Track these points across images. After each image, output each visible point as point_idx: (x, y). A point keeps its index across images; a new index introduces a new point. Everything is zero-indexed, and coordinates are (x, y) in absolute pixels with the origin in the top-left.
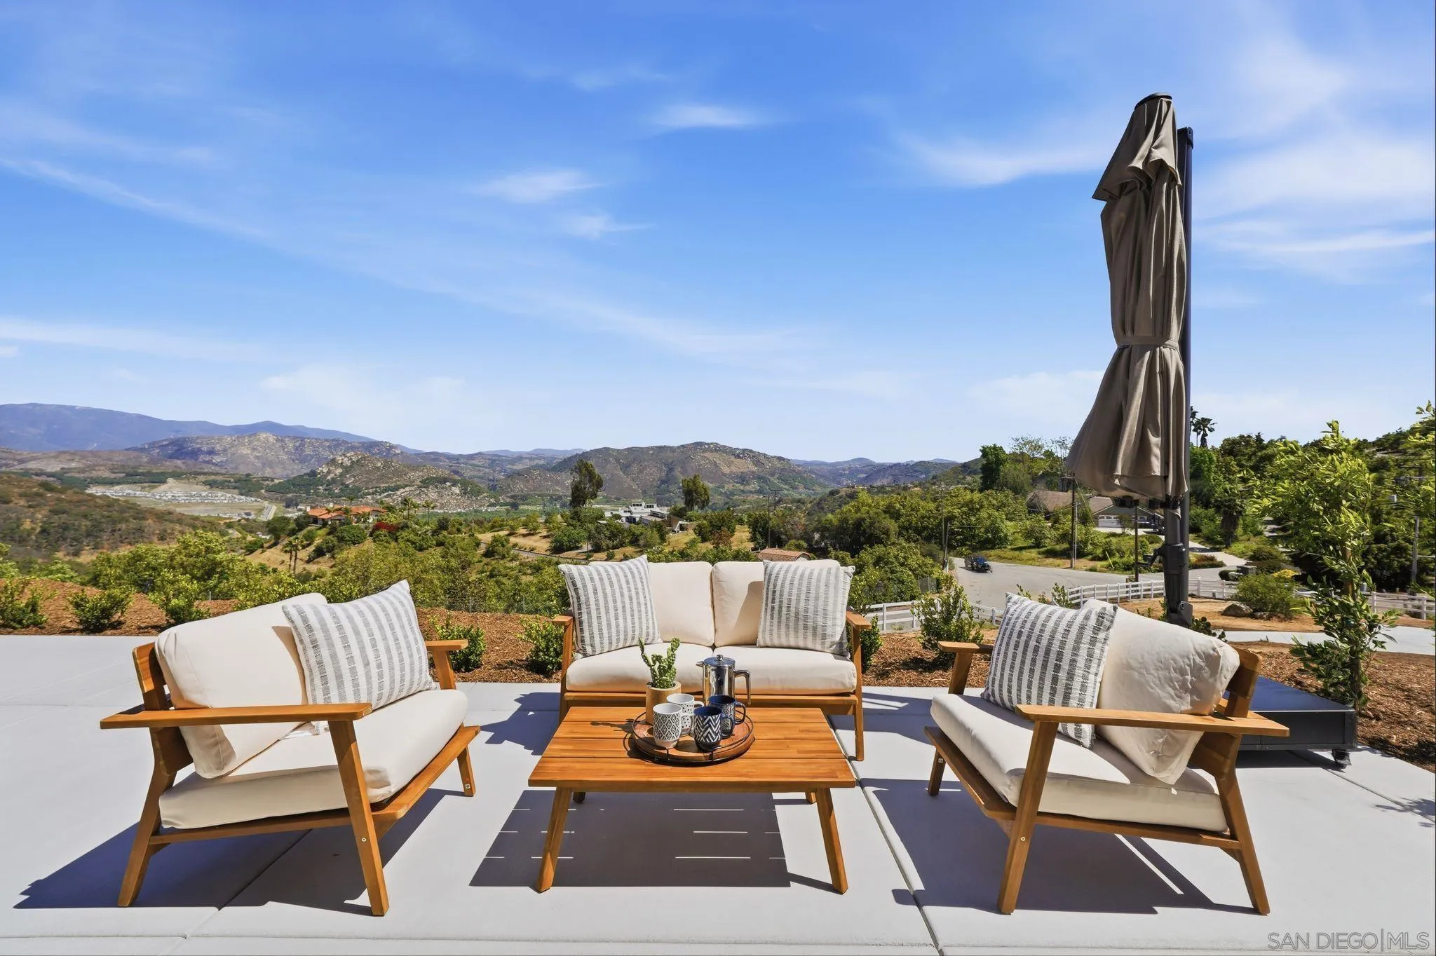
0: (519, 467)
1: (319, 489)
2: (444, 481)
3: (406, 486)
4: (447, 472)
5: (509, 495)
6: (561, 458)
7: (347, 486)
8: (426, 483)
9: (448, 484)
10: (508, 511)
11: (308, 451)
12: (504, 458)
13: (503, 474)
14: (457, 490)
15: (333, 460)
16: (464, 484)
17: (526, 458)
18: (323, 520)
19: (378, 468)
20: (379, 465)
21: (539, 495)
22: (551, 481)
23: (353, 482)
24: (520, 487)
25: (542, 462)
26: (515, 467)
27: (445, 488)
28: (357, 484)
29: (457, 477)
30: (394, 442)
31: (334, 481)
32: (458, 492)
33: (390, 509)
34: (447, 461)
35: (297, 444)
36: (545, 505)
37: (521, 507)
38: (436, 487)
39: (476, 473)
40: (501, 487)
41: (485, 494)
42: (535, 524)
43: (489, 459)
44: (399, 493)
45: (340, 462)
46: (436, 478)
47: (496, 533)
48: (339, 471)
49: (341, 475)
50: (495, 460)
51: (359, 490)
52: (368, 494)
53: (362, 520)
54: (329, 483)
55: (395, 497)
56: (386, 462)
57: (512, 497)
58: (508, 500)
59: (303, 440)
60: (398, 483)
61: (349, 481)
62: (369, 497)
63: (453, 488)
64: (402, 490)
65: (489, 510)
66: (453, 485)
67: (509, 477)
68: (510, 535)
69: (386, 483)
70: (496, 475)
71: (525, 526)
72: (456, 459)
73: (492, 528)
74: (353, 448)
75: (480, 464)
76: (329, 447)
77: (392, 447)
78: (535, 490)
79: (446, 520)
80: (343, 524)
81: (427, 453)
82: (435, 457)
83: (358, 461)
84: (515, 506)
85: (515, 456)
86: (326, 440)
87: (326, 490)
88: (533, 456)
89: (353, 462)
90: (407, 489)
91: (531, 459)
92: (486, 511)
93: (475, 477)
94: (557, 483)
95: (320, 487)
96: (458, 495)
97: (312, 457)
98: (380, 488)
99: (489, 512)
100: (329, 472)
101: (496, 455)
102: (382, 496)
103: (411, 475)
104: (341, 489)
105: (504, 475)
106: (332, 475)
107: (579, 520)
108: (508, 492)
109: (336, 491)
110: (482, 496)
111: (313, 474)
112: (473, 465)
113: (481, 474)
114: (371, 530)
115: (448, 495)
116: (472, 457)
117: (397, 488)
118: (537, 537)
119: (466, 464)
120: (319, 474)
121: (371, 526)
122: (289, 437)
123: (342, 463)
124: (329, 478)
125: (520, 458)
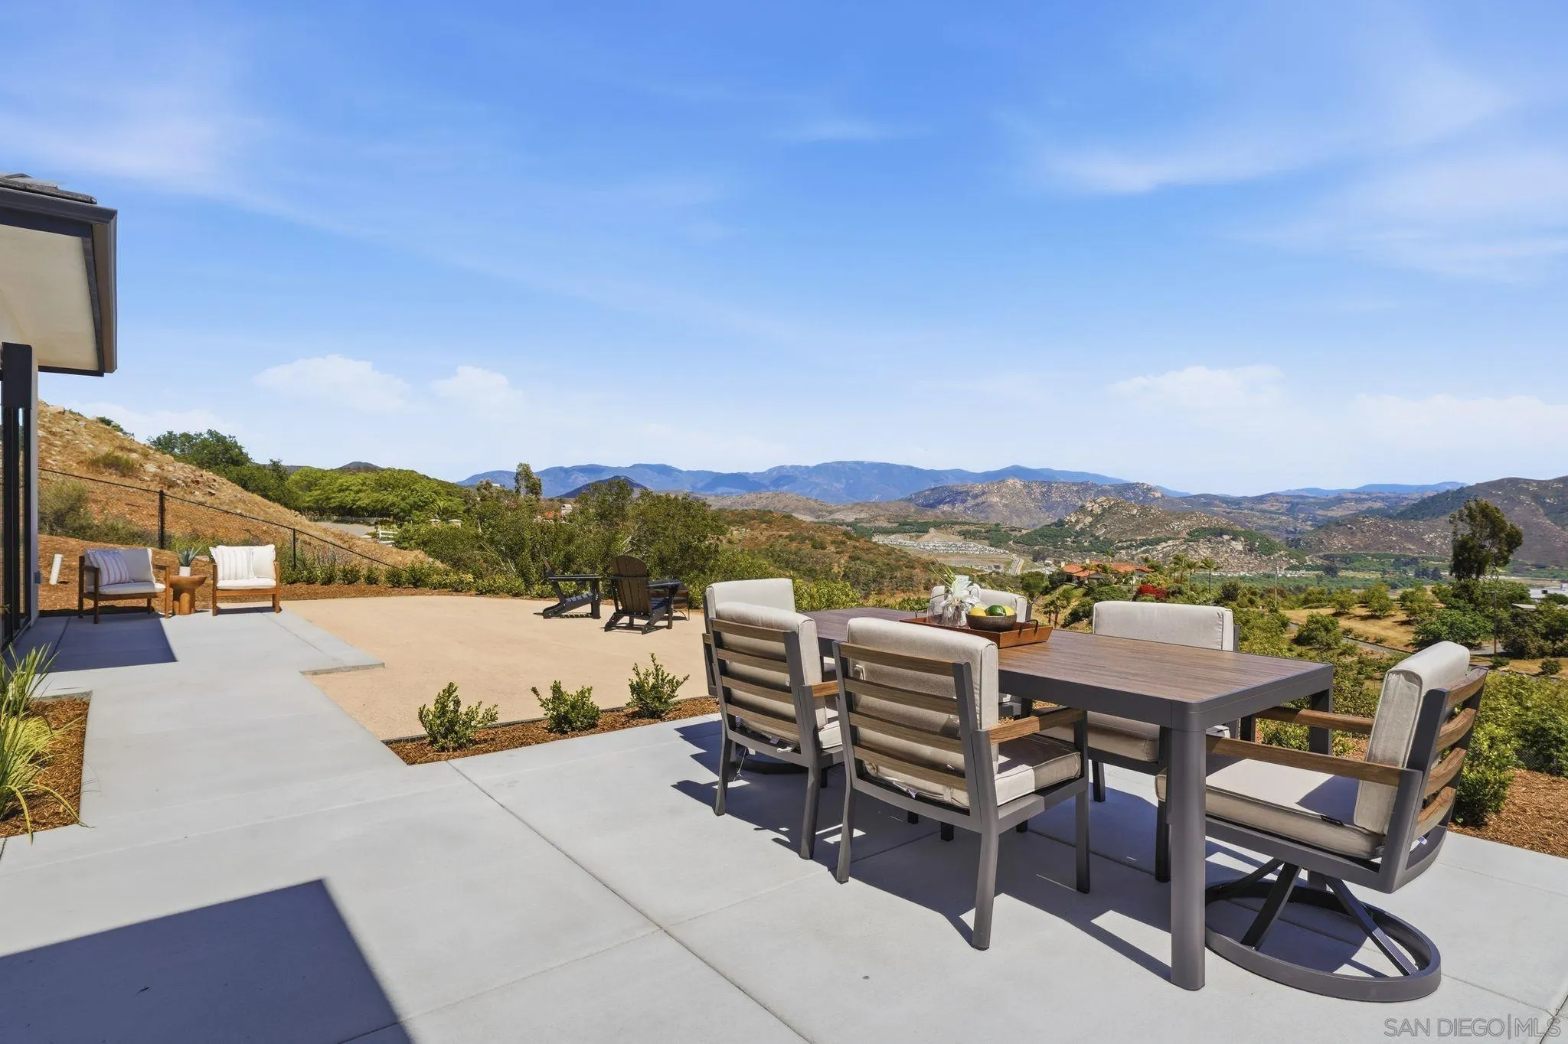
0: (1337, 512)
1: (1067, 541)
2: (1221, 533)
3: (1169, 539)
4: (1224, 521)
5: (1321, 554)
6: (1417, 496)
7: (1097, 538)
8: (1195, 535)
9: (1226, 537)
10: (1319, 578)
11: (1055, 497)
12: (1312, 500)
13: (1310, 523)
14: (1238, 546)
15: (1082, 507)
16: (1249, 537)
17: (1349, 499)
18: (1079, 578)
19: (1134, 516)
20: (1135, 512)
21: (1374, 556)
22: (1396, 535)
23: (1105, 533)
24: (1338, 543)
25: (1378, 505)
26: (1330, 514)
27: (1223, 542)
28: (1109, 536)
29: (1238, 528)
30: (1152, 483)
31: (1083, 531)
32: (1240, 548)
33: (1155, 568)
34: (1224, 505)
35: (1044, 490)
36: (1384, 572)
37: (1342, 574)
38: (1209, 540)
39: (1267, 523)
40: (1307, 543)
41: (1282, 552)
42: (1383, 601)
43: (1288, 503)
44: (1159, 548)
45: (1090, 509)
46: (1209, 529)
47: (1315, 611)
48: (1089, 519)
49: (1091, 525)
50: (1298, 504)
51: (1111, 543)
52: (1122, 548)
53: (1124, 580)
54: (1078, 534)
55: (1155, 553)
56: (1143, 508)
57: (1326, 557)
58: (1319, 562)
59: (1049, 484)
60: (1159, 535)
61: (1100, 532)
62: (1123, 552)
63: (1233, 543)
64: (1164, 544)
65: (1289, 576)
66: (1233, 539)
67: (1320, 527)
68: (1336, 615)
69: (1145, 535)
70: (1299, 525)
71: (1365, 602)
72: (1237, 502)
73: (1306, 603)
74: (1104, 492)
75: (1273, 509)
76: (1077, 492)
77: (1150, 489)
78: (1366, 548)
79: (1235, 588)
80: (1101, 585)
81: (1195, 497)
82: (1207, 502)
83: (1110, 508)
84: (1331, 571)
85: (1331, 496)
86: (1074, 484)
87: (1073, 542)
88: (1358, 496)
89: (1104, 510)
90: (1170, 543)
91: (1359, 501)
92: (1284, 576)
93: (1265, 527)
94: (1408, 537)
95: (1068, 539)
96: (1240, 552)
97: (1059, 503)
98: (1136, 541)
99: (1289, 579)
100: (1077, 522)
101: (1302, 497)
102: (1139, 550)
103: (1175, 525)
104: (1090, 542)
105: (1311, 526)
106: (1081, 525)
107: (1471, 601)
108: (1320, 551)
109: (1086, 544)
110: (1277, 555)
111: (1060, 524)
112: (1263, 511)
113: (1275, 524)
114: (1134, 594)
115: (1227, 552)
116: (1261, 499)
117: (1158, 541)
118: (1388, 622)
119: (1252, 509)
120: (1067, 523)
121: (1135, 589)
122: (1036, 482)
123: (1092, 510)
124: (1078, 528)
125: (1339, 499)
